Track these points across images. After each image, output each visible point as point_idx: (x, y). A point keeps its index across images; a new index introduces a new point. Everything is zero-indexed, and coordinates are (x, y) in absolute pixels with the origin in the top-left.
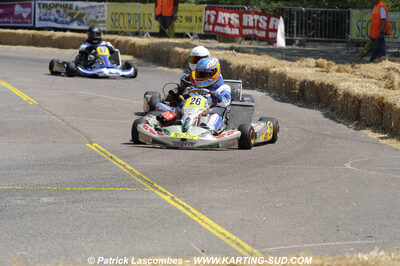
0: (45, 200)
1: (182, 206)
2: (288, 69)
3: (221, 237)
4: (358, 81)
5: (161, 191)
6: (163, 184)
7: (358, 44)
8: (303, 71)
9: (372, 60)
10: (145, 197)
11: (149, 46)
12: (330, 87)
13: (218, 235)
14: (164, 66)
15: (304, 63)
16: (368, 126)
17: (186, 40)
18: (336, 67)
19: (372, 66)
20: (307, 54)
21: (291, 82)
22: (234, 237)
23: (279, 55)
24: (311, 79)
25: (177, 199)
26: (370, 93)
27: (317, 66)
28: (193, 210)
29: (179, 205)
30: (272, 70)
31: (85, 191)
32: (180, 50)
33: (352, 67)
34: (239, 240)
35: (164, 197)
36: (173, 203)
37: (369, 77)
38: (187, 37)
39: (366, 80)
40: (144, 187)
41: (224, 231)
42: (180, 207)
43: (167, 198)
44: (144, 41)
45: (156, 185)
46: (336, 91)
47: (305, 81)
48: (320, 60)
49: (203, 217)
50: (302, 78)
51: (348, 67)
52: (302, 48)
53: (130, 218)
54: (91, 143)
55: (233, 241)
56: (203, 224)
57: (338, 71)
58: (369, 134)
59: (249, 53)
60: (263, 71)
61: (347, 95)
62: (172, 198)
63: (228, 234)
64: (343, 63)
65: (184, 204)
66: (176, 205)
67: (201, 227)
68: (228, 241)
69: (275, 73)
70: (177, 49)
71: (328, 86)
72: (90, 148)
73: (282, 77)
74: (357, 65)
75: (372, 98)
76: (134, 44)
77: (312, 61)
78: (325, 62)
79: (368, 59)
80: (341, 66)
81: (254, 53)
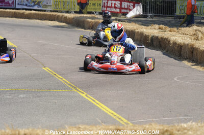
0: (21, 96)
1: (91, 99)
2: (145, 30)
3: (111, 115)
4: (180, 36)
5: (80, 92)
6: (82, 88)
7: (180, 17)
8: (153, 31)
9: (187, 26)
10: (72, 94)
11: (74, 18)
12: (166, 39)
13: (109, 114)
14: (82, 28)
15: (153, 27)
16: (185, 59)
17: (93, 15)
18: (169, 29)
19: (187, 29)
20: (155, 23)
21: (146, 37)
22: (118, 115)
23: (140, 23)
24: (157, 35)
25: (89, 96)
26: (187, 42)
27: (160, 28)
28: (97, 102)
29: (90, 99)
30: (137, 31)
31: (42, 91)
32: (90, 20)
33: (177, 29)
34: (120, 117)
35: (82, 94)
36: (87, 98)
37: (186, 34)
38: (93, 13)
39: (184, 36)
40: (72, 89)
41: (113, 112)
42: (90, 100)
43: (84, 95)
44: (71, 16)
45: (78, 89)
46: (169, 41)
47: (154, 36)
48: (161, 26)
49: (102, 105)
50: (152, 35)
51: (175, 29)
52: (151, 19)
53: (65, 105)
54: (45, 67)
55: (117, 117)
56: (102, 109)
57: (170, 31)
58: (186, 63)
59: (125, 22)
60: (132, 31)
61: (175, 43)
62: (86, 95)
63: (115, 113)
64: (173, 27)
65: (92, 98)
66: (88, 99)
67: (101, 110)
68: (115, 117)
69: (138, 32)
70: (88, 20)
71: (165, 39)
72: (44, 70)
73: (142, 34)
74: (180, 28)
75: (188, 45)
76: (66, 17)
77: (157, 26)
78: (163, 26)
79: (185, 25)
80: (172, 28)
81: (128, 22)
